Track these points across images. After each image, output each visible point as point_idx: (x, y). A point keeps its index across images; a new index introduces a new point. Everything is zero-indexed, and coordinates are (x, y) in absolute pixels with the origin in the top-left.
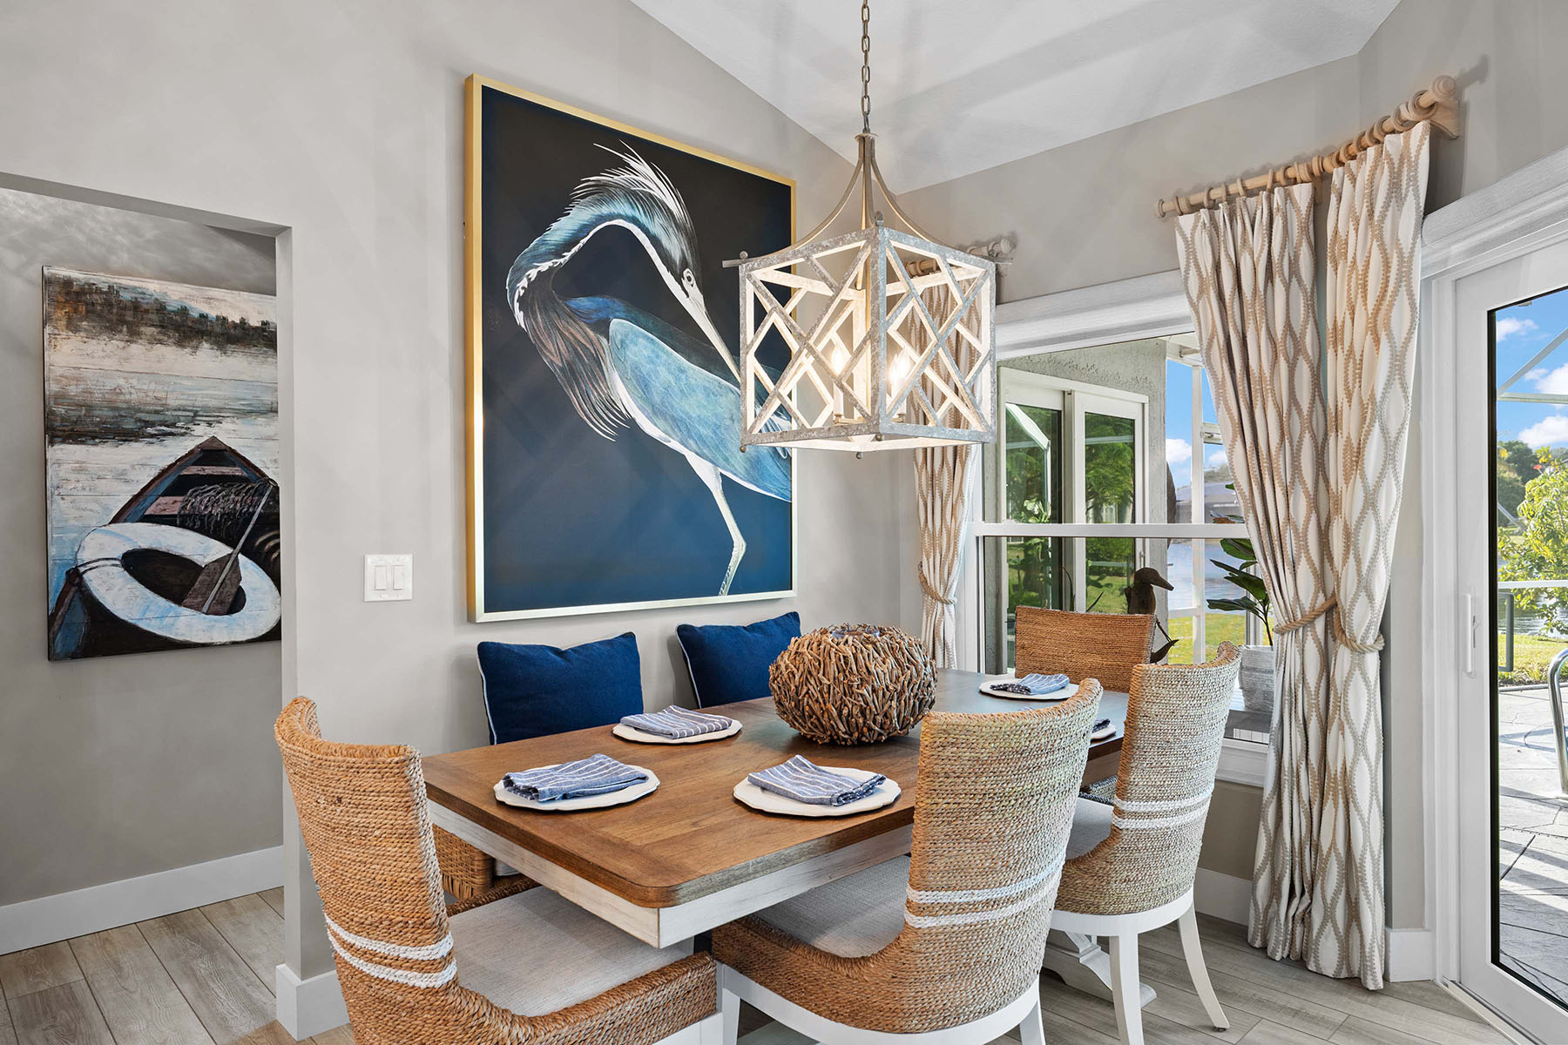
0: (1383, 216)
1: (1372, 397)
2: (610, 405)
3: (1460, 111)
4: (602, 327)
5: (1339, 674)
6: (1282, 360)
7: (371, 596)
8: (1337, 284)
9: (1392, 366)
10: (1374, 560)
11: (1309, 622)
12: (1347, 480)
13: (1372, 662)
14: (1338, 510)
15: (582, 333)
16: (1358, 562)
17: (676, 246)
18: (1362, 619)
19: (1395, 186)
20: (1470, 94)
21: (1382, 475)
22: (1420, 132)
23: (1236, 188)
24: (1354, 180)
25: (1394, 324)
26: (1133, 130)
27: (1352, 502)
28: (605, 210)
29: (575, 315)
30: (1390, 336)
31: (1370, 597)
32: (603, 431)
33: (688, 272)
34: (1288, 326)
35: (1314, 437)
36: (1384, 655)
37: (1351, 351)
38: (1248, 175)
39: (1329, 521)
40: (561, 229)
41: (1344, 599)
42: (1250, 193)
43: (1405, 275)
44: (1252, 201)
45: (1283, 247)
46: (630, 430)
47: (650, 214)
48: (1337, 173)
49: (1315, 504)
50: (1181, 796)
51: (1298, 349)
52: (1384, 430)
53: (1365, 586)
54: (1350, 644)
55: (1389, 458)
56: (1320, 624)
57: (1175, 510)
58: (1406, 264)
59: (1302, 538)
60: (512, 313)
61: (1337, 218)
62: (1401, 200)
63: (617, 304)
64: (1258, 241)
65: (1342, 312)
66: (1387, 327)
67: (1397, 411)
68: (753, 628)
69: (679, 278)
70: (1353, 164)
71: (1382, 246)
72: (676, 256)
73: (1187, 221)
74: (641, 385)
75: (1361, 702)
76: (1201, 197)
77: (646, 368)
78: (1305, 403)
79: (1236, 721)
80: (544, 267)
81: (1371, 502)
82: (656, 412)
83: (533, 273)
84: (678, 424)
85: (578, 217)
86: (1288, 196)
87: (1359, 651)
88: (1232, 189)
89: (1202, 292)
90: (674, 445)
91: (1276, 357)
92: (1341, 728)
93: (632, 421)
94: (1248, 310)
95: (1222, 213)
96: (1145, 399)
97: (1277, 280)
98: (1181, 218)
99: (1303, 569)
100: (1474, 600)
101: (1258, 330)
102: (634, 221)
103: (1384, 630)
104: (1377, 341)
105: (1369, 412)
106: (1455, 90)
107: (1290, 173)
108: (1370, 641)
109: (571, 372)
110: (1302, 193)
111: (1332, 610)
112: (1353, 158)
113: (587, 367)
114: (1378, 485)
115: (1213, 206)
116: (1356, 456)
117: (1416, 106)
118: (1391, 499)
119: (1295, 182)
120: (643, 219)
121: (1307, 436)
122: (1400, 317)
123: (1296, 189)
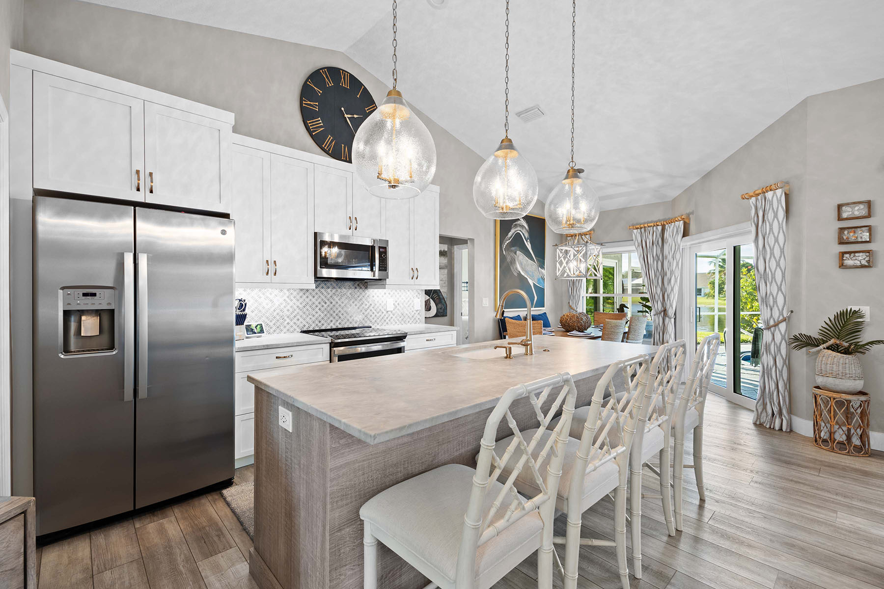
0: (675, 237)
1: (673, 270)
2: (517, 269)
3: (689, 219)
4: (515, 253)
5: (666, 323)
6: (655, 261)
7: (483, 306)
8: (666, 247)
9: (676, 265)
10: (673, 300)
11: (660, 313)
12: (668, 285)
13: (673, 320)
14: (666, 291)
15: (512, 254)
16: (670, 301)
17: (527, 235)
18: (671, 312)
19: (677, 231)
20: (691, 216)
21: (674, 285)
22: (682, 222)
23: (646, 225)
24: (670, 228)
25: (677, 257)
26: (623, 209)
27: (669, 289)
28: (516, 229)
29: (512, 251)
30: (676, 259)
31: (672, 308)
32: (516, 274)
33: (528, 240)
34: (657, 254)
35: (661, 277)
36: (675, 319)
37: (669, 261)
38: (648, 223)
39: (664, 293)
40: (510, 234)
41: (667, 309)
42: (649, 227)
43: (679, 248)
44: (649, 228)
45: (656, 239)
46: (519, 274)
47: (523, 229)
48: (667, 226)
49: (661, 290)
50: (638, 340)
51: (659, 259)
52: (675, 276)
53: (671, 306)
54: (668, 317)
55: (676, 281)
56: (662, 313)
57: (624, 290)
58: (679, 246)
59: (659, 296)
60: (503, 252)
61: (666, 235)
62: (678, 234)
63: (518, 248)
64: (650, 237)
65: (667, 253)
66: (675, 257)
67: (677, 273)
68: (539, 315)
69: (527, 242)
70: (670, 225)
71: (675, 242)
72: (527, 237)
73: (635, 231)
74: (521, 264)
75: (670, 328)
76: (638, 226)
77: (522, 261)
78: (660, 269)
79: (644, 336)
80: (508, 242)
81: (672, 290)
82: (523, 270)
83: (506, 244)
84: (526, 272)
85: (513, 231)
86: (657, 228)
87: (670, 318)
88: (645, 226)
89: (638, 246)
90: (526, 276)
91: (654, 261)
92: (667, 333)
93: (519, 272)
94: (648, 251)
95: (643, 230)
96: (617, 261)
97: (654, 245)
98: (634, 230)
99: (659, 302)
100: (693, 308)
101: (650, 255)
102: (520, 231)
103: (675, 314)
104: (674, 259)
105: (672, 272)
106: (688, 215)
107: (657, 224)
108: (672, 316)
109: (511, 262)
110: (660, 228)
111: (665, 311)
112: (670, 223)
113: (513, 261)
114: (674, 286)
115: (641, 228)
116: (670, 281)
117: (681, 218)
118: (676, 289)
119: (658, 225)
120: (522, 230)
121: (660, 276)
122: (678, 256)
123: (658, 227)
